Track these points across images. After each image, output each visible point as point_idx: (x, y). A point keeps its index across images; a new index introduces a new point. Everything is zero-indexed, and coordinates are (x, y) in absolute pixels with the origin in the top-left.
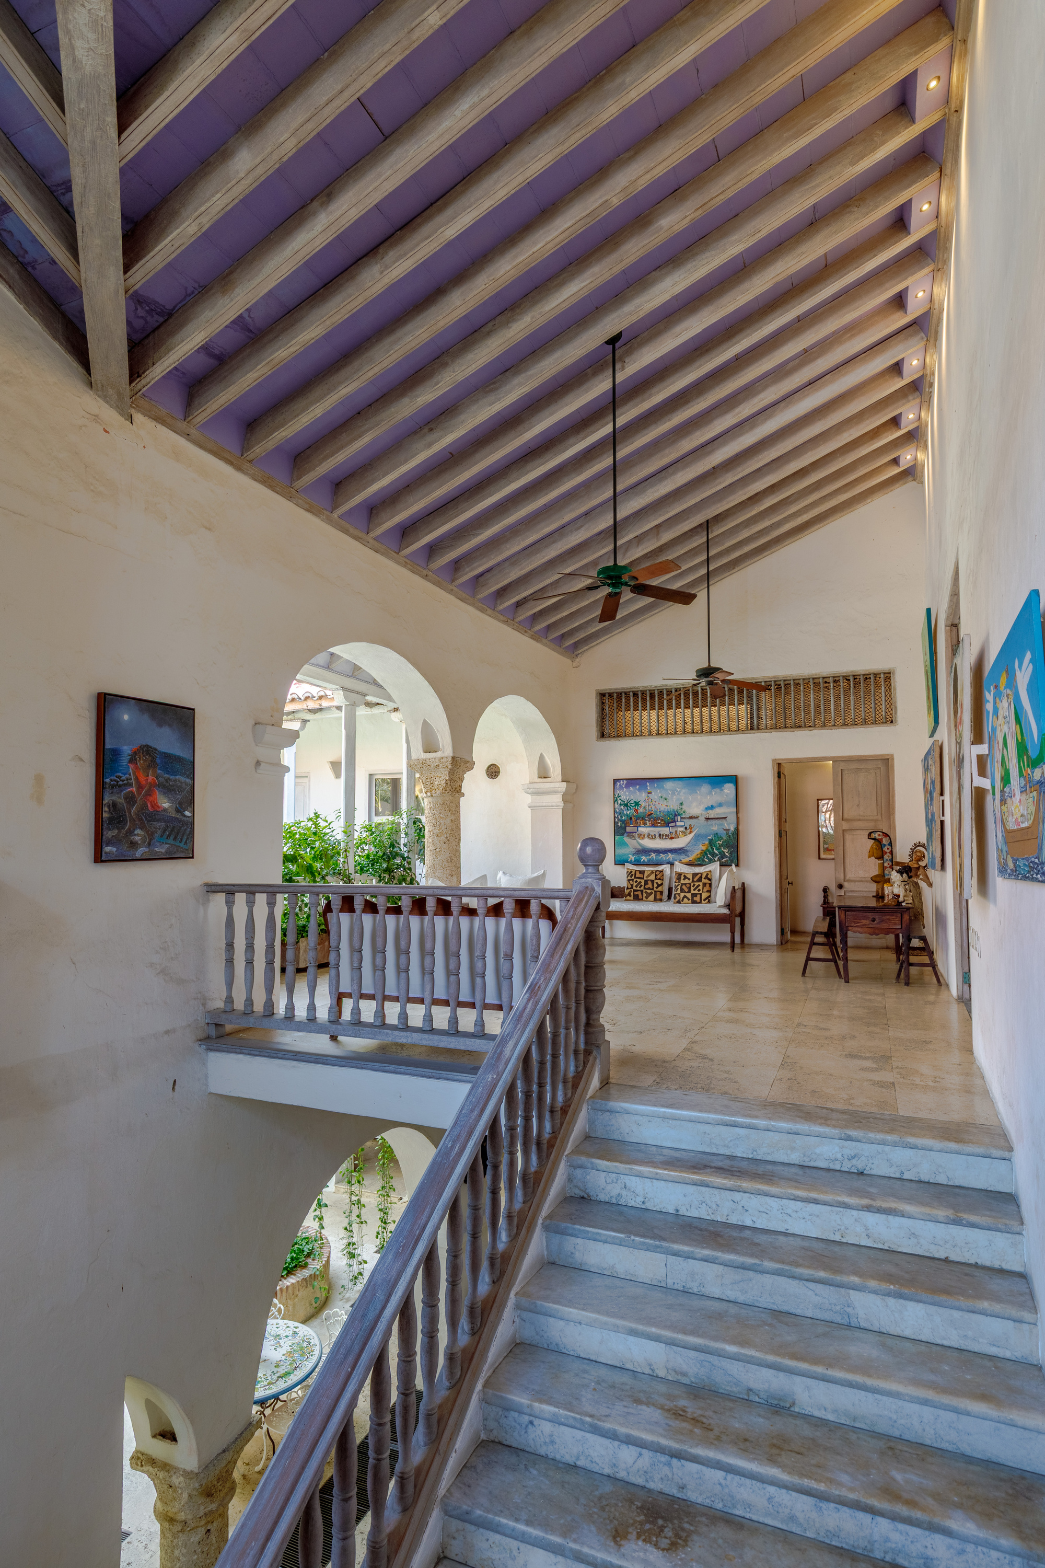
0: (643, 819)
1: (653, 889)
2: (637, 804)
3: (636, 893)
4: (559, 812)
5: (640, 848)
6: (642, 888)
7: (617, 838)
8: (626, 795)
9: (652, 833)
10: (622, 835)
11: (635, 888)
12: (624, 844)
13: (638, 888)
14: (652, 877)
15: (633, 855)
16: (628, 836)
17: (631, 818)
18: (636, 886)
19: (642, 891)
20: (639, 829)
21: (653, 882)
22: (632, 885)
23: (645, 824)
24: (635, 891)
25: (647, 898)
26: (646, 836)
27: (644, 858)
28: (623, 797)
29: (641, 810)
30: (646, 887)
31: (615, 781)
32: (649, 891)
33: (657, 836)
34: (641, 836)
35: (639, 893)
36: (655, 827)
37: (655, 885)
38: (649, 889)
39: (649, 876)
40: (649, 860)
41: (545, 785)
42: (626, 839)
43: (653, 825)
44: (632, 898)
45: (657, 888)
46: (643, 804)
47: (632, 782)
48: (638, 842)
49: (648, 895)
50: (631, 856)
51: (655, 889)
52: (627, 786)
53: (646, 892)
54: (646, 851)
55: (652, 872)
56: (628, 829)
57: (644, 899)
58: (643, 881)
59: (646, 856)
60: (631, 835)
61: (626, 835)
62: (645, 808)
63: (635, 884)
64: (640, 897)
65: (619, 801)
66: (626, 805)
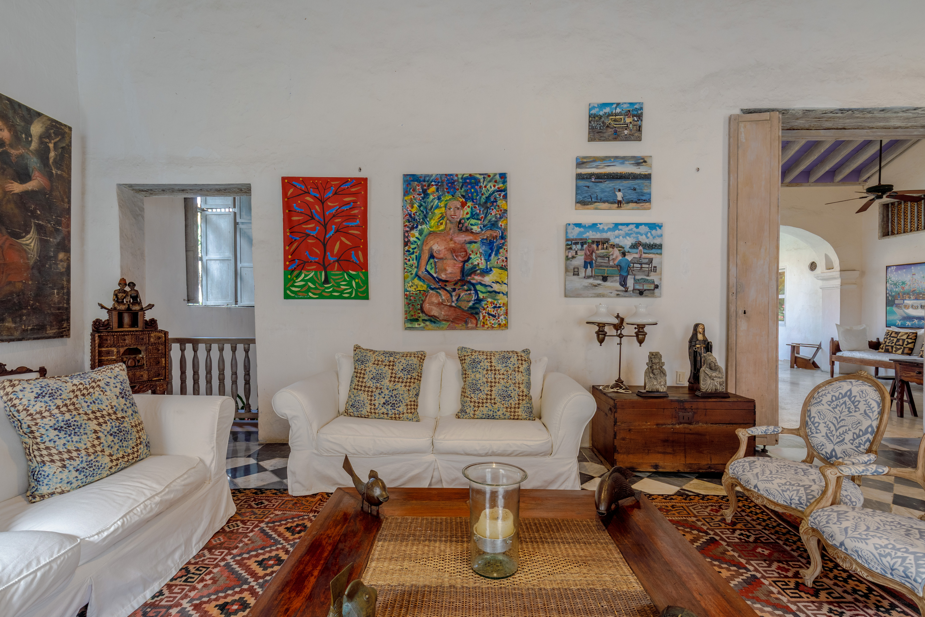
0: (908, 294)
1: (902, 346)
2: (903, 283)
3: (887, 348)
4: (838, 291)
5: (905, 315)
6: (893, 344)
7: (888, 308)
8: (895, 277)
9: (916, 305)
10: (892, 306)
11: (887, 344)
12: (893, 313)
13: (890, 344)
14: (905, 337)
15: (900, 320)
16: (896, 307)
17: (899, 294)
18: (889, 343)
19: (892, 347)
20: (905, 301)
21: (904, 340)
22: (886, 342)
23: (910, 298)
24: (886, 346)
25: (896, 351)
26: (910, 306)
27: (908, 323)
28: (893, 279)
29: (907, 288)
30: (897, 344)
31: (887, 267)
32: (899, 347)
33: (919, 307)
34: (907, 307)
35: (890, 348)
36: (918, 300)
37: (906, 343)
38: (899, 345)
39: (902, 336)
40: (912, 325)
41: (829, 273)
42: (895, 309)
43: (916, 299)
44: (883, 351)
45: (906, 345)
46: (908, 283)
47: (900, 267)
48: (904, 311)
49: (897, 350)
50: (898, 321)
51: (904, 346)
52: (896, 270)
53: (896, 348)
54: (910, 318)
55: (907, 333)
56: (897, 302)
57: (894, 352)
58: (895, 340)
59: (910, 321)
60: (898, 306)
61: (894, 306)
62: (910, 285)
63: (888, 341)
64: (890, 350)
65: (890, 282)
66: (895, 284)
